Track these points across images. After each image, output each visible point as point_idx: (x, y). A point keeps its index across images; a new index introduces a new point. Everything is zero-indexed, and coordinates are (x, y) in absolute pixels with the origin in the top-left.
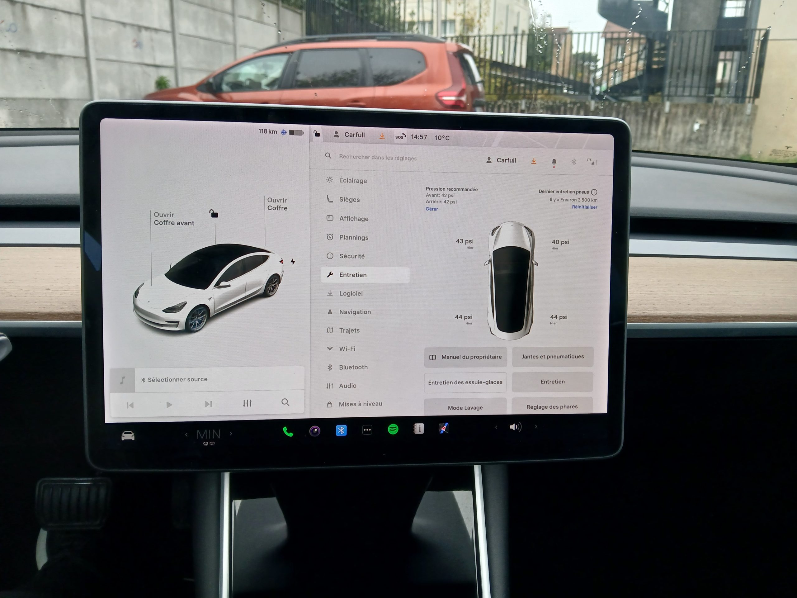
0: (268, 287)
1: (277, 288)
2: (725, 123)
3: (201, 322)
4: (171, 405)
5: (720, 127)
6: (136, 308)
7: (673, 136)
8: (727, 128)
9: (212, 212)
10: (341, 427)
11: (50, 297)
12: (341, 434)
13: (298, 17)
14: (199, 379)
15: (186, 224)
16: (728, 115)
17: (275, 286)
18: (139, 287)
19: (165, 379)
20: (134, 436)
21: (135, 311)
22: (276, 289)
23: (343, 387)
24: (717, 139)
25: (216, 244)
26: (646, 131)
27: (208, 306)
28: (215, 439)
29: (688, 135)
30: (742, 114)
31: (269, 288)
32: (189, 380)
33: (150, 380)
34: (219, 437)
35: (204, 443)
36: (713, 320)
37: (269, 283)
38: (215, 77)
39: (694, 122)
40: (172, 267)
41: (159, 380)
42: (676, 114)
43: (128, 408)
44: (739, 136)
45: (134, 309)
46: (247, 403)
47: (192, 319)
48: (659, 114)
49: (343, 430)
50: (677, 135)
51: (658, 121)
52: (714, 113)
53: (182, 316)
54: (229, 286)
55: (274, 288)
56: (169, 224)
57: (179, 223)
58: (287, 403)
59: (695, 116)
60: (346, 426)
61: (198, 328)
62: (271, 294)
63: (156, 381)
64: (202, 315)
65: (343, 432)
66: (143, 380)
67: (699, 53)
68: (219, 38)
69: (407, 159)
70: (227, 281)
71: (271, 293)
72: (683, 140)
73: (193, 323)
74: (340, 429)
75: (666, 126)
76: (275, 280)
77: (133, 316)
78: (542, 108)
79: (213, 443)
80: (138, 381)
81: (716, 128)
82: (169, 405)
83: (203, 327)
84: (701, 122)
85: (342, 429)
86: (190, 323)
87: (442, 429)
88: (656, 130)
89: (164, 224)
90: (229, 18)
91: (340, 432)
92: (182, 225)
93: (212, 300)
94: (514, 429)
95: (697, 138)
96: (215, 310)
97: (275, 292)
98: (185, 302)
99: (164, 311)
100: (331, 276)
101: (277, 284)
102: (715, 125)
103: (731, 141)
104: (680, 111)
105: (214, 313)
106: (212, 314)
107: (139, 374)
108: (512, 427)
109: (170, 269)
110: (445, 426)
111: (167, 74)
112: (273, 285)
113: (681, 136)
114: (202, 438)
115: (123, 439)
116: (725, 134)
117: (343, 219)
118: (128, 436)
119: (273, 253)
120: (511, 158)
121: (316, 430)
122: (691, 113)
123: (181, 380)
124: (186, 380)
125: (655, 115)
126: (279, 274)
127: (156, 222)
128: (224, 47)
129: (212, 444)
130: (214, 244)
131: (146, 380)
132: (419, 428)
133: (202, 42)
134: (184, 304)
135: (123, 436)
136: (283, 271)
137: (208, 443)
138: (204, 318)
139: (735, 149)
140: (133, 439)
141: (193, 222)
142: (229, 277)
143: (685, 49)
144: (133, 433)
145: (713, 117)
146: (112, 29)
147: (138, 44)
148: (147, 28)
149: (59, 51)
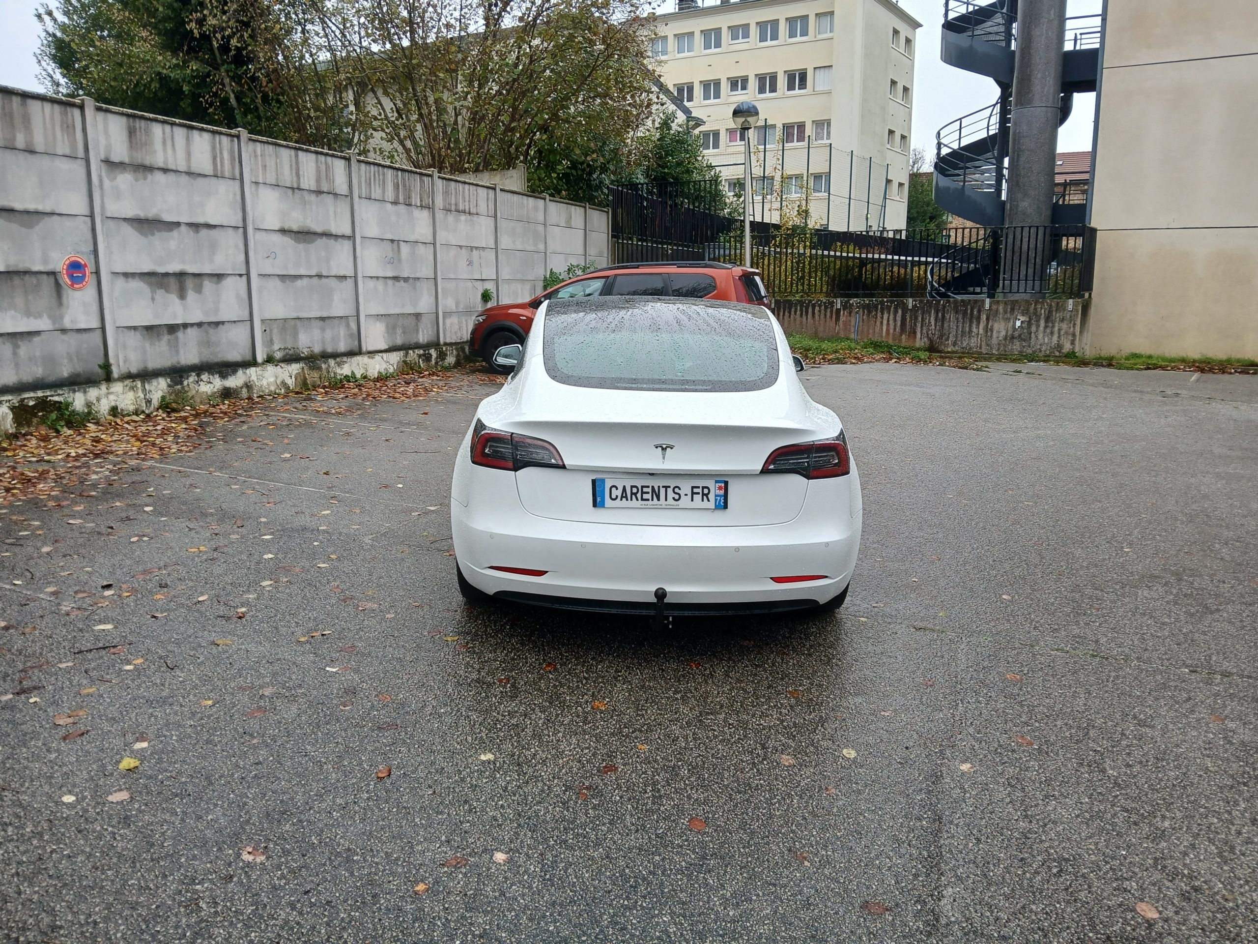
2: (1047, 320)
5: (1042, 323)
7: (995, 334)
8: (1050, 325)
13: (604, 215)
16: (1050, 312)
24: (1041, 336)
26: (967, 329)
29: (1010, 333)
30: (1064, 310)
39: (1016, 319)
42: (997, 311)
44: (1062, 333)
48: (979, 311)
50: (999, 332)
51: (979, 319)
52: (1035, 309)
59: (1016, 312)
68: (533, 248)
72: (1005, 338)
75: (988, 323)
78: (858, 307)
81: (1038, 326)
84: (1022, 318)
88: (978, 327)
90: (541, 228)
95: (1020, 336)
102: (1038, 321)
103: (1055, 338)
104: (1001, 308)
111: (490, 286)
113: (1003, 333)
116: (1048, 331)
122: (1013, 310)
125: (975, 313)
128: (536, 255)
133: (518, 254)
139: (1059, 347)
145: (1035, 314)
146: (453, 252)
147: (470, 263)
148: (477, 248)
149: (418, 275)
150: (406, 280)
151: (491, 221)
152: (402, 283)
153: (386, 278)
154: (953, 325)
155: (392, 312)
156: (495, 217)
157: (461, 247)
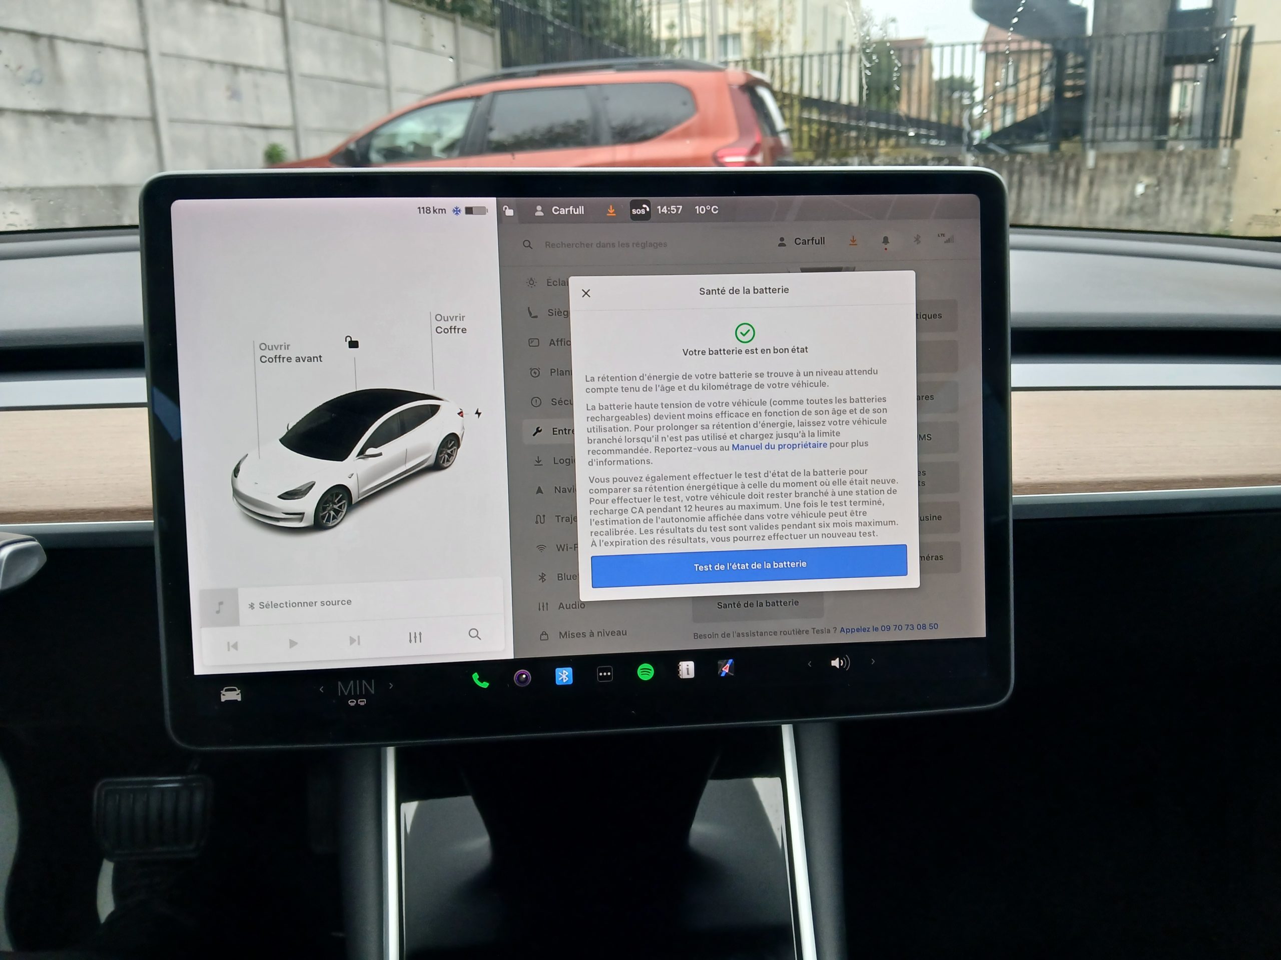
0: (441, 454)
1: (455, 455)
2: (1187, 181)
3: (337, 512)
4: (296, 643)
5: (1178, 187)
6: (236, 493)
7: (1102, 206)
8: (1191, 189)
9: (349, 339)
10: (564, 671)
11: (104, 484)
12: (564, 681)
13: (487, 39)
14: (338, 601)
15: (310, 359)
16: (1191, 168)
17: (452, 452)
18: (239, 460)
19: (286, 603)
20: (240, 695)
21: (234, 499)
22: (454, 457)
23: (565, 607)
24: (1175, 207)
25: (358, 390)
26: (1058, 200)
27: (348, 486)
28: (367, 696)
29: (1126, 203)
30: (1214, 165)
31: (442, 457)
32: (323, 604)
33: (262, 606)
34: (373, 692)
35: (349, 702)
36: (1157, 486)
37: (443, 448)
38: (358, 142)
39: (1136, 182)
40: (289, 428)
41: (276, 606)
42: (1106, 170)
43: (229, 650)
44: (1210, 202)
45: (233, 495)
46: (416, 637)
47: (324, 509)
48: (1078, 172)
49: (567, 676)
50: (1108, 203)
51: (1076, 183)
52: (1168, 166)
53: (308, 505)
54: (380, 454)
55: (450, 455)
56: (283, 361)
57: (298, 360)
58: (477, 636)
59: (1137, 171)
60: (570, 669)
61: (334, 522)
62: (445, 466)
63: (272, 607)
64: (339, 501)
65: (567, 679)
66: (252, 606)
67: (1140, 70)
68: (362, 78)
69: (651, 245)
70: (376, 448)
71: (445, 463)
72: (1118, 212)
73: (326, 514)
74: (563, 674)
75: (1090, 191)
76: (451, 442)
77: (233, 507)
79: (364, 701)
80: (243, 608)
81: (1171, 192)
82: (293, 644)
83: (342, 520)
84: (1146, 180)
85: (565, 673)
86: (321, 514)
87: (723, 669)
88: (1075, 197)
89: (276, 362)
90: (377, 48)
91: (562, 679)
92: (304, 361)
93: (354, 477)
94: (838, 667)
95: (1142, 209)
96: (360, 492)
97: (453, 462)
98: (312, 482)
99: (280, 497)
100: (538, 433)
101: (455, 449)
102: (1172, 183)
103: (1198, 211)
104: (1113, 165)
105: (359, 498)
106: (355, 499)
107: (245, 597)
108: (835, 663)
109: (287, 431)
110: (728, 665)
111: (284, 141)
112: (449, 451)
113: (1115, 205)
114: (346, 694)
115: (223, 699)
116: (1188, 199)
117: (554, 344)
118: (231, 695)
119: (447, 401)
120: (817, 238)
121: (524, 676)
122: (1131, 167)
123: (310, 604)
124: (318, 604)
125: (1072, 173)
126: (458, 434)
127: (264, 359)
128: (371, 93)
129: (362, 702)
130: (355, 391)
131: (257, 606)
132: (687, 669)
133: (336, 86)
134: (311, 486)
135: (224, 695)
136: (463, 428)
137: (355, 701)
138: (343, 506)
139: (1204, 222)
140: (239, 699)
141: (320, 357)
142: (378, 440)
143: (1116, 65)
144: (239, 689)
145: (1167, 172)
146: (192, 72)
147: (234, 94)
148: (248, 68)
149: (110, 110)
150: (81, 118)
151: (274, 25)
152: (69, 125)
153: (23, 112)
154: (1036, 195)
155: (48, 181)
156: (282, 14)
157: (211, 63)
